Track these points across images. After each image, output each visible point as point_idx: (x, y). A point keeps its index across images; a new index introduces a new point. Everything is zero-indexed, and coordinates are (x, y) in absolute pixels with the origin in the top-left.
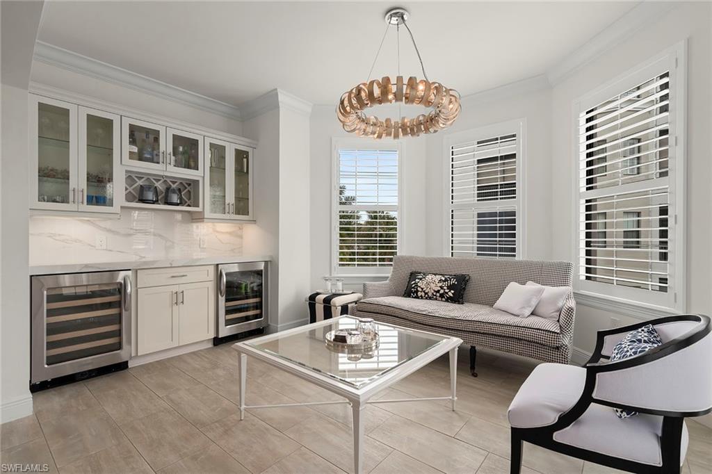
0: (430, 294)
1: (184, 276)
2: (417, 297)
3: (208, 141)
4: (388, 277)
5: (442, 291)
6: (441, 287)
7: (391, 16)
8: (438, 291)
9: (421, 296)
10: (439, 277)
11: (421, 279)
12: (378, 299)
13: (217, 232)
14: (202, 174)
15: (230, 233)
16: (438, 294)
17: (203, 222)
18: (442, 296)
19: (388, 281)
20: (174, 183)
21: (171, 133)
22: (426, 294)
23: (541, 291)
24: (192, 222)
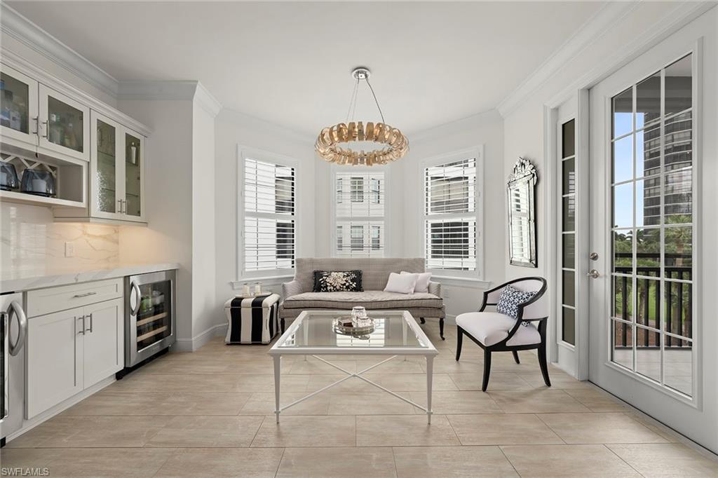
0: (338, 287)
1: (89, 294)
2: (327, 291)
3: (95, 116)
4: (293, 277)
5: (347, 284)
6: (346, 281)
7: (358, 72)
8: (345, 284)
9: (330, 290)
10: (341, 274)
11: (327, 276)
12: (294, 297)
13: (89, 235)
14: (87, 157)
15: (105, 238)
16: (345, 287)
17: (89, 222)
18: (348, 287)
19: (294, 281)
20: (31, 163)
21: (46, 93)
22: (334, 287)
23: (417, 276)
24: (55, 221)
